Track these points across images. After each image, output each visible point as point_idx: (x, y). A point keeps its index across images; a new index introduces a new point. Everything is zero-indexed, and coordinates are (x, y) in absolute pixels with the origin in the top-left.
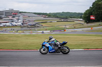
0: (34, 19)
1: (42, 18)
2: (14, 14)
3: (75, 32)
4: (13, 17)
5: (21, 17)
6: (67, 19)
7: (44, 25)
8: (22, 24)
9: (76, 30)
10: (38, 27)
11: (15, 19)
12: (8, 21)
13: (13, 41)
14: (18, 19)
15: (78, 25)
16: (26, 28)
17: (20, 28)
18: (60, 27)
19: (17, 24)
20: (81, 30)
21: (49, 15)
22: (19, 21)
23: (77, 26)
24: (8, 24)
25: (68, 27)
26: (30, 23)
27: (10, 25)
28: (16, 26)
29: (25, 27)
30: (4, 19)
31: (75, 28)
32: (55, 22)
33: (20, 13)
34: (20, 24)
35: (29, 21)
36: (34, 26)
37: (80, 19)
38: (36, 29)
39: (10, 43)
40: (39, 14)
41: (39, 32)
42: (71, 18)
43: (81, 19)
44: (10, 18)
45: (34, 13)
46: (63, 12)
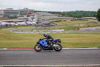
0: (48, 17)
1: (56, 17)
2: (28, 13)
3: (89, 30)
4: (28, 16)
5: (36, 16)
6: (80, 17)
7: (58, 23)
8: (37, 23)
9: (90, 28)
10: (52, 26)
11: (29, 18)
12: (23, 20)
13: (28, 40)
14: (33, 19)
15: (92, 23)
16: (41, 27)
17: (34, 27)
18: (74, 25)
19: (31, 23)
20: (94, 28)
21: (63, 14)
22: (34, 20)
24: (23, 23)
25: (81, 25)
26: (44, 22)
27: (25, 24)
28: (31, 24)
29: (39, 26)
30: (19, 18)
31: (89, 26)
32: (69, 21)
33: (35, 12)
34: (34, 23)
35: (44, 20)
36: (48, 25)
37: (93, 18)
38: (51, 28)
39: (25, 42)
40: (53, 13)
41: (53, 30)
42: (85, 16)
43: (95, 18)
44: (25, 17)
45: (48, 12)
46: (77, 11)
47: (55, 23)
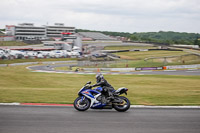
0: (104, 43)
1: (120, 43)
2: (64, 33)
3: (184, 70)
4: (63, 40)
5: (79, 41)
6: (168, 44)
7: (122, 56)
8: (81, 54)
9: (186, 67)
10: (111, 60)
11: (66, 43)
12: (52, 47)
13: (62, 86)
14: (73, 45)
15: (190, 57)
16: (88, 62)
17: (75, 62)
18: (155, 61)
19: (69, 54)
20: (195, 67)
21: (134, 37)
22: (75, 47)
23: (188, 59)
24: (52, 53)
25: (169, 61)
26: (95, 53)
28: (68, 56)
29: (85, 59)
30: (45, 43)
31: (184, 63)
32: (145, 51)
33: (77, 31)
34: (75, 53)
35: (95, 48)
36: (103, 58)
37: (193, 46)
38: (108, 64)
39: (56, 92)
40: (114, 34)
41: (113, 69)
42: (176, 43)
43: (197, 46)
44: (58, 41)
45: (104, 33)
46: (161, 32)
47: (116, 54)
